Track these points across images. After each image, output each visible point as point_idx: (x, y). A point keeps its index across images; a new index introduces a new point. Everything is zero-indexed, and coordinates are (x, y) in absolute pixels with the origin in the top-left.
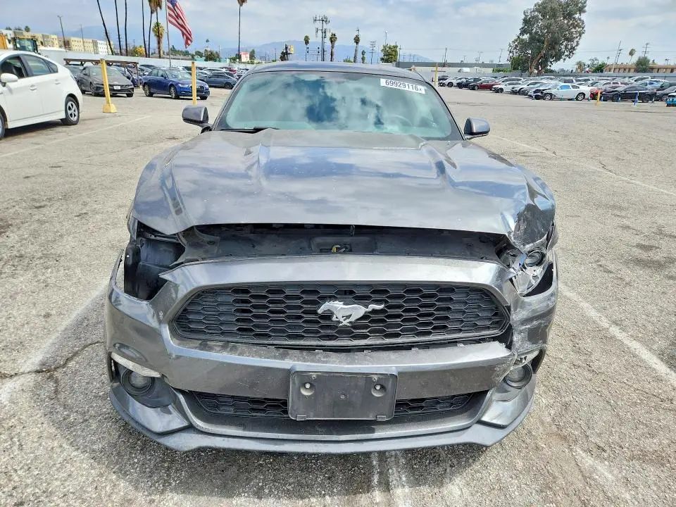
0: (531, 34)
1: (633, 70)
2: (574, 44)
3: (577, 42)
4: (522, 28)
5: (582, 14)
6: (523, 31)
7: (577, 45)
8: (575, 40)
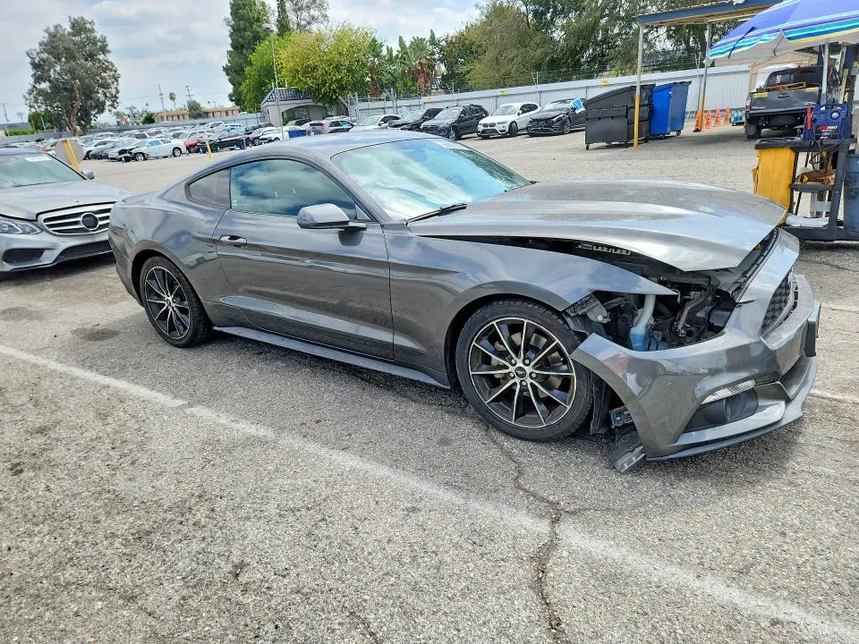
0: (50, 81)
1: (187, 117)
2: (114, 92)
3: (116, 88)
4: (35, 75)
5: (108, 55)
6: (38, 79)
7: (118, 92)
8: (113, 86)
